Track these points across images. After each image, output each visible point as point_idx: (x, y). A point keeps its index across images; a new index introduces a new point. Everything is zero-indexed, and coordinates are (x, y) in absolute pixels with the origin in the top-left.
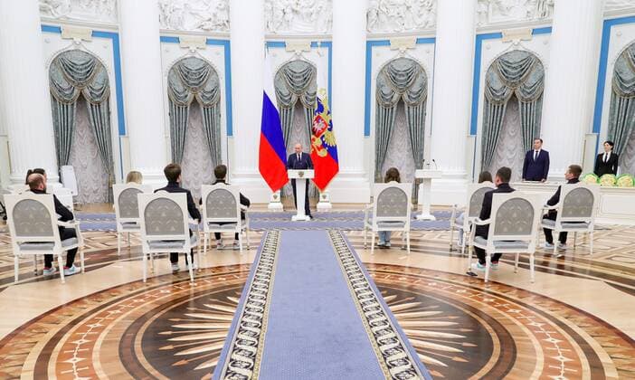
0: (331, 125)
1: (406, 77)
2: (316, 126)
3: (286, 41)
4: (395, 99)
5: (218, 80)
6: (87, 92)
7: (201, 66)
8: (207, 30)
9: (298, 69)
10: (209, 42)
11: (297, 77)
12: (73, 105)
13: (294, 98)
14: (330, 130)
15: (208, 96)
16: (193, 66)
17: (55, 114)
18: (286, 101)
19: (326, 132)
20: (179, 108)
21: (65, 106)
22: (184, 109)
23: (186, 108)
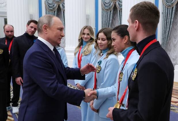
12: (111, 11)
20: (168, 8)
21: (107, 12)
22: (171, 9)
23: (173, 8)
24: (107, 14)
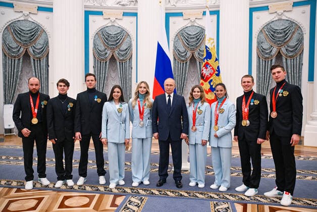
0: (219, 71)
1: (284, 34)
2: (204, 72)
3: (183, 11)
4: (273, 53)
5: (131, 42)
6: (31, 50)
7: (119, 32)
8: (123, 5)
9: (192, 32)
10: (125, 14)
11: (191, 38)
12: (19, 59)
13: (189, 54)
14: (218, 75)
15: (122, 53)
16: (113, 32)
17: (5, 65)
18: (182, 56)
19: (214, 77)
20: (101, 62)
21: (13, 60)
22: (104, 63)
23: (106, 62)
24: (13, 63)
